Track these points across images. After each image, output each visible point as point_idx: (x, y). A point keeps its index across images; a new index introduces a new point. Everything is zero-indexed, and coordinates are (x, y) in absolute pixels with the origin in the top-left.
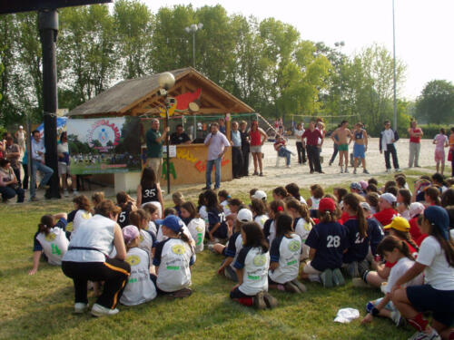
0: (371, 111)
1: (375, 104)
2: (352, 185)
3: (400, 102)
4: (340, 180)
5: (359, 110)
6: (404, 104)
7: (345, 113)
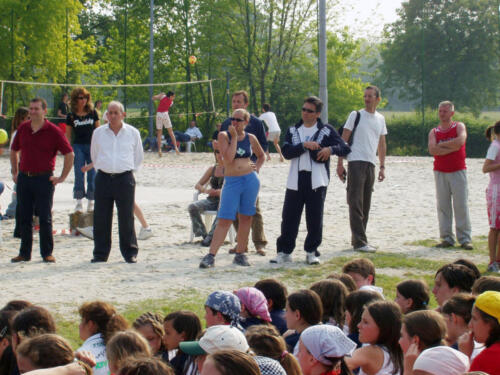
0: (248, 70)
1: (259, 49)
2: (213, 299)
3: (332, 44)
4: (160, 286)
5: (210, 66)
6: (346, 49)
7: (164, 73)
